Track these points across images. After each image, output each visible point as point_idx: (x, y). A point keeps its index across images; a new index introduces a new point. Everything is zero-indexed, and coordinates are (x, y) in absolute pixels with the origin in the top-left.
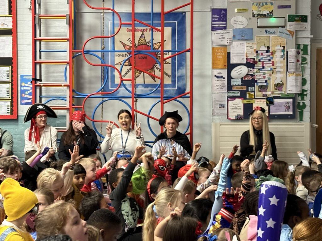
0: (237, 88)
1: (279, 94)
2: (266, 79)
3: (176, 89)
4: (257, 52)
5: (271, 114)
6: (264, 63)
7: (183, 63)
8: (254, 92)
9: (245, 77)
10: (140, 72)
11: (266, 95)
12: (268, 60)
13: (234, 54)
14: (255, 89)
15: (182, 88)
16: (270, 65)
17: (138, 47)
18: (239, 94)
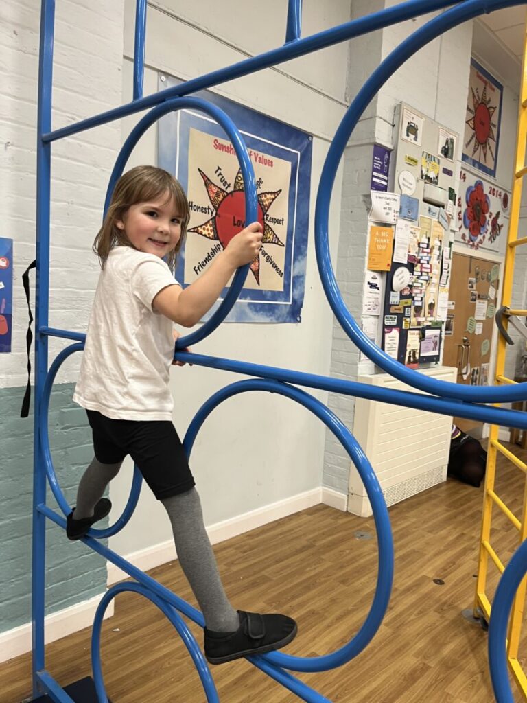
0: (395, 309)
1: (430, 321)
2: (422, 295)
3: (290, 303)
4: (419, 244)
5: (422, 355)
6: (424, 266)
7: (303, 247)
8: (409, 317)
9: (403, 290)
11: (419, 324)
13: (398, 243)
14: (411, 311)
15: (299, 303)
16: (428, 270)
17: (234, 194)
18: (396, 320)
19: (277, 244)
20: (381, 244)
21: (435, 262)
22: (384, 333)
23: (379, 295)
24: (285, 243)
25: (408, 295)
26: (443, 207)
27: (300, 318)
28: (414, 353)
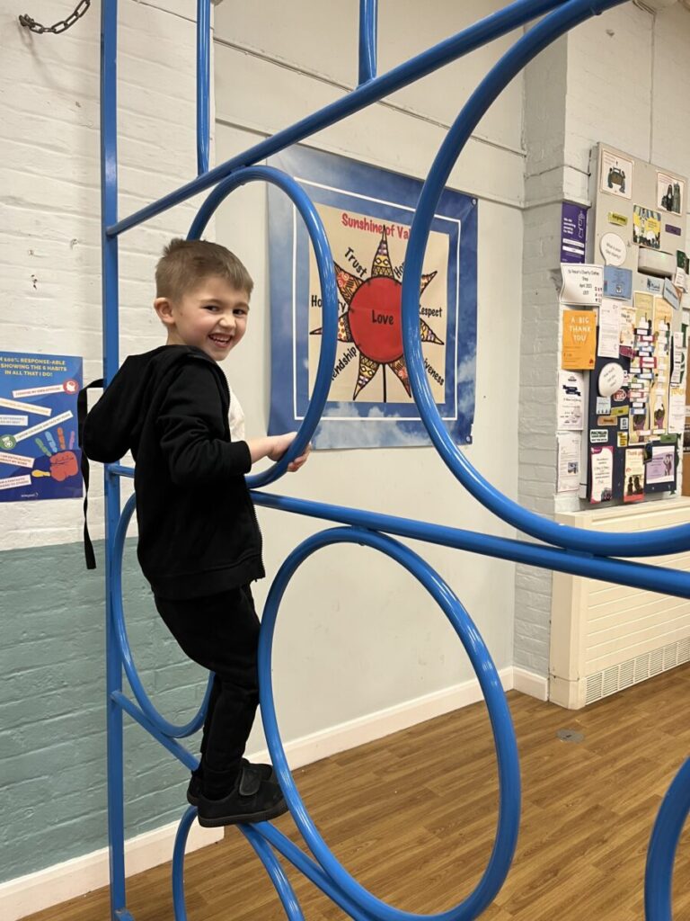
0: (605, 421)
1: (659, 435)
2: (644, 400)
3: (456, 419)
4: (635, 330)
5: (648, 482)
6: (644, 359)
7: (470, 344)
8: (627, 430)
9: (616, 394)
10: (375, 365)
11: (641, 439)
12: (648, 354)
13: (603, 330)
14: (630, 422)
15: (468, 418)
16: (652, 366)
17: (371, 281)
18: (607, 435)
19: (434, 342)
20: (580, 333)
21: (661, 353)
22: (590, 454)
23: (581, 402)
24: (444, 341)
25: (623, 400)
26: (670, 278)
27: (471, 437)
28: (637, 479)
